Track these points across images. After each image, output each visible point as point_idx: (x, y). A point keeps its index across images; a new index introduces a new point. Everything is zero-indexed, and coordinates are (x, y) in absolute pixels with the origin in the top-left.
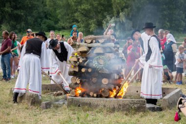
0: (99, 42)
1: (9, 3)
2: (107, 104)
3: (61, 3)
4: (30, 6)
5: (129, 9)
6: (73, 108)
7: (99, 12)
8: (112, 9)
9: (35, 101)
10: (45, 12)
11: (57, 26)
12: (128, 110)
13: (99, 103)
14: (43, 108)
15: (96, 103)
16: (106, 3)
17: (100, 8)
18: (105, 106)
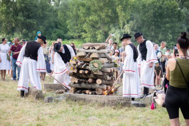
0: (95, 49)
1: (21, 13)
2: (99, 100)
3: (71, 14)
4: (41, 15)
5: (135, 21)
6: (70, 102)
7: (106, 24)
8: (118, 20)
9: (39, 96)
10: (56, 22)
11: (66, 35)
12: (116, 105)
13: (92, 98)
14: (46, 102)
15: (90, 99)
16: (114, 15)
17: (107, 19)
18: (96, 101)
